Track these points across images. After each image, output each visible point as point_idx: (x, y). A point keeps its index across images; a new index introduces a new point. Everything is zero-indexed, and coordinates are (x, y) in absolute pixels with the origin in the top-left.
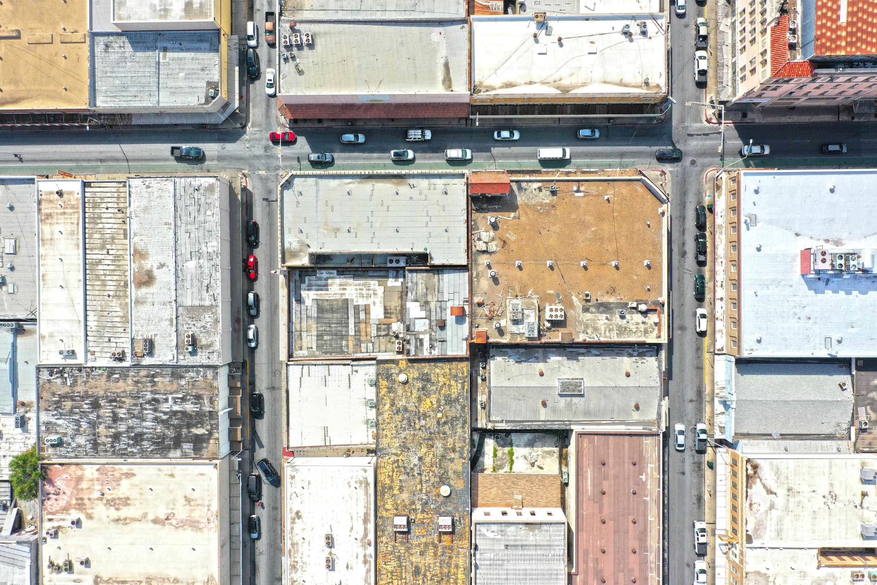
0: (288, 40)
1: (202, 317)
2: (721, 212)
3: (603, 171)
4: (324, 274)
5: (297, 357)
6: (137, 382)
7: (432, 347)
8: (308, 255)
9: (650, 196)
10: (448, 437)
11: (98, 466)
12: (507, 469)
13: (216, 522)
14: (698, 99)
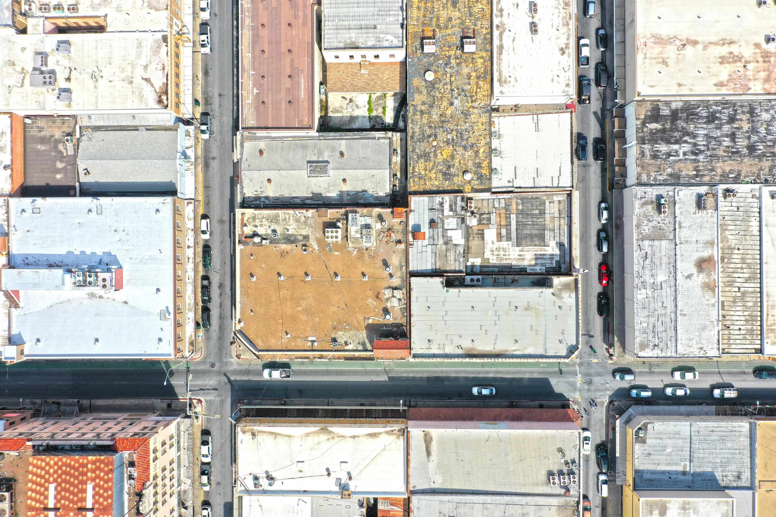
0: (572, 480)
1: (651, 230)
2: (189, 322)
3: (291, 359)
4: (538, 269)
5: (564, 194)
6: (712, 170)
7: (441, 204)
8: (554, 286)
9: (251, 337)
10: (427, 124)
11: (749, 92)
12: (374, 97)
13: (638, 43)
14: (208, 420)
